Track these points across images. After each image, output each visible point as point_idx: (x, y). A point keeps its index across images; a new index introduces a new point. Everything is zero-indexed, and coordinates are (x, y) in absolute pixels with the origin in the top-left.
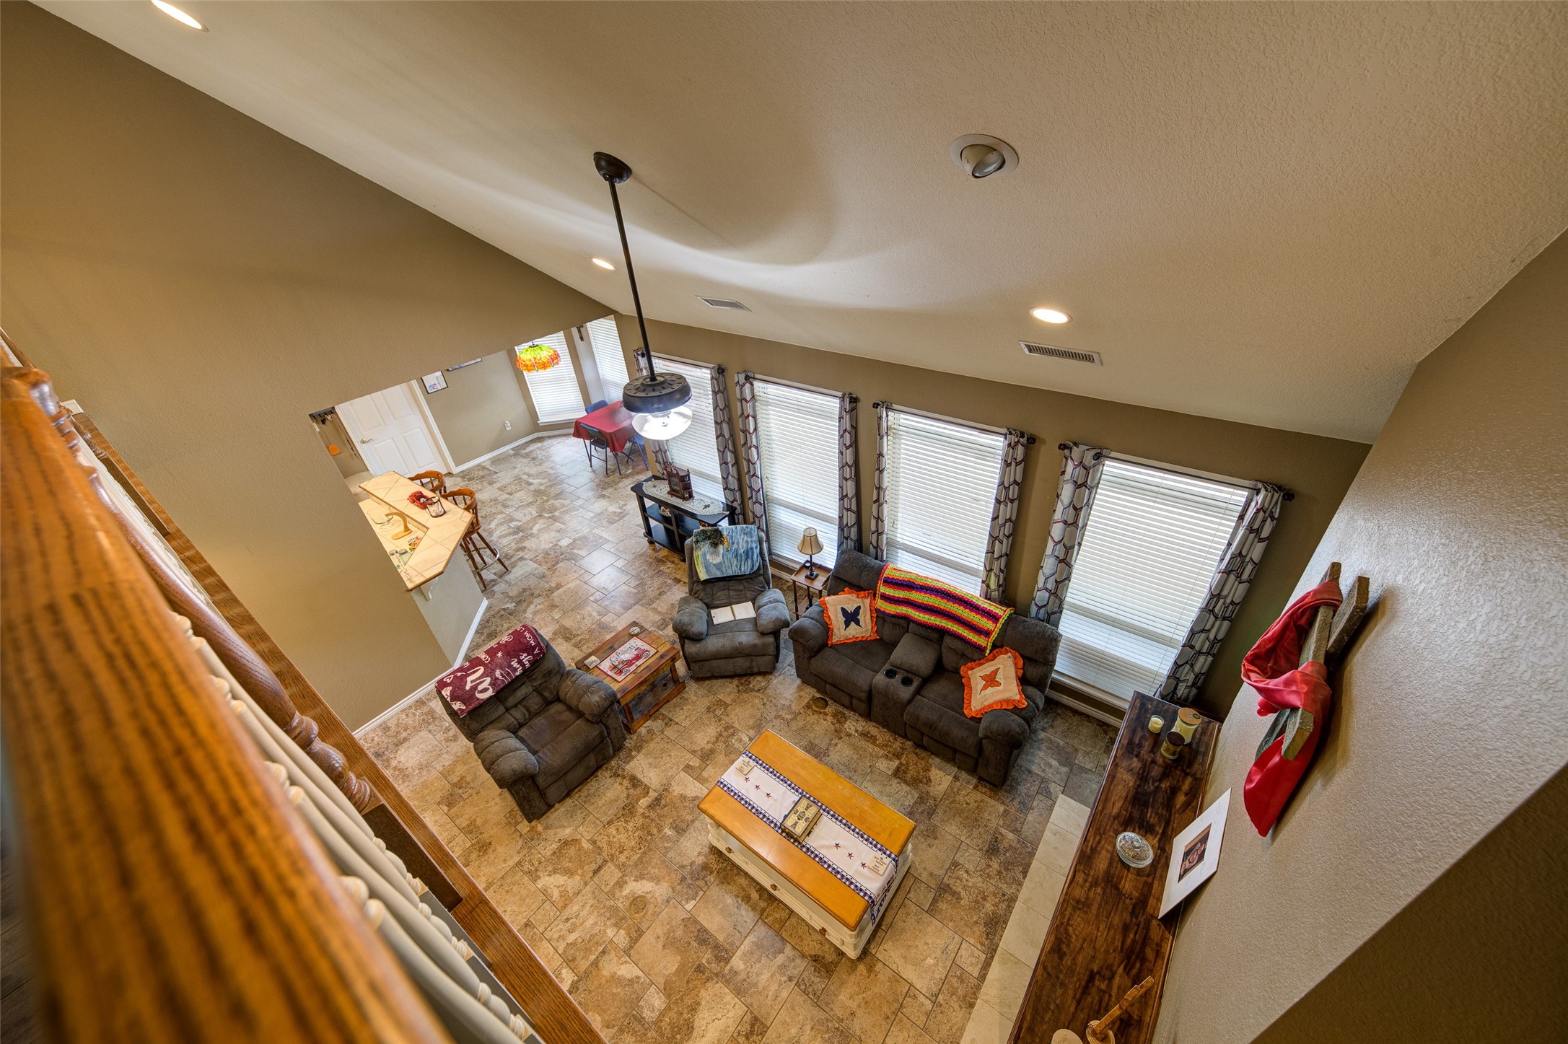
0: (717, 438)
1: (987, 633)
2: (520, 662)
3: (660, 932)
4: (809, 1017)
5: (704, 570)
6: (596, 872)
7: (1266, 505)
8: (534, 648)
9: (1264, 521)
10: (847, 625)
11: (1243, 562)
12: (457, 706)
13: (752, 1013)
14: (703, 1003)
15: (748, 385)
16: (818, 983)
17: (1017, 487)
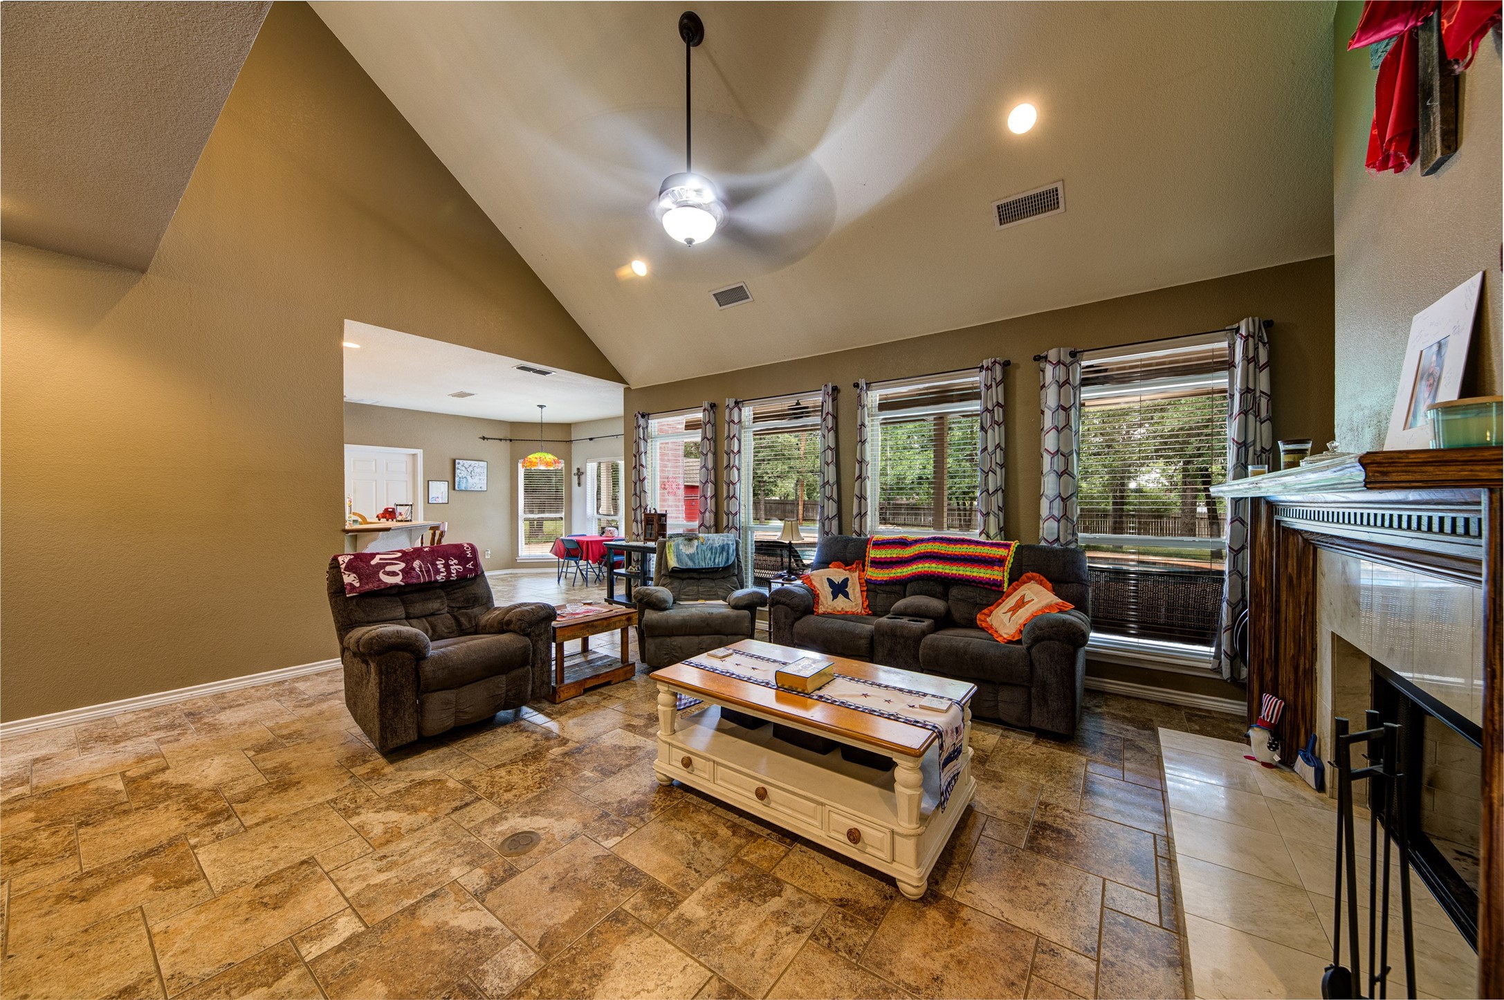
0: (702, 468)
1: (1000, 562)
2: (447, 566)
3: (550, 871)
4: (846, 985)
5: (676, 559)
6: (456, 809)
7: (1251, 329)
8: (468, 560)
9: (1256, 349)
10: (835, 597)
11: (1255, 398)
12: (349, 578)
13: (720, 980)
14: (618, 966)
15: (736, 410)
16: (855, 936)
17: (1001, 410)
